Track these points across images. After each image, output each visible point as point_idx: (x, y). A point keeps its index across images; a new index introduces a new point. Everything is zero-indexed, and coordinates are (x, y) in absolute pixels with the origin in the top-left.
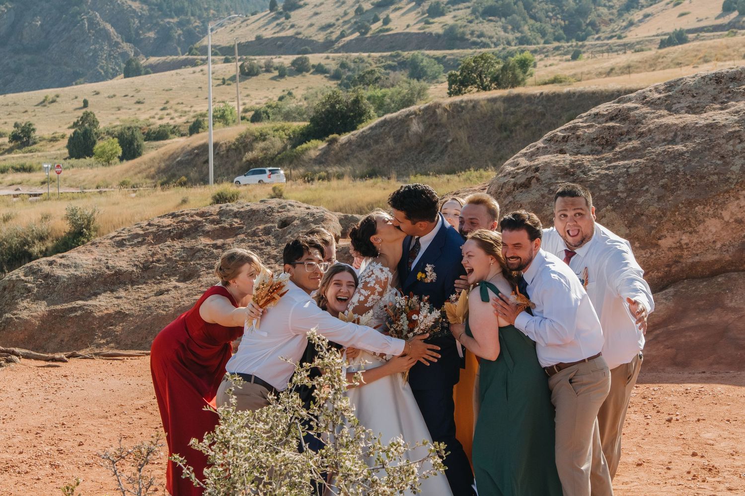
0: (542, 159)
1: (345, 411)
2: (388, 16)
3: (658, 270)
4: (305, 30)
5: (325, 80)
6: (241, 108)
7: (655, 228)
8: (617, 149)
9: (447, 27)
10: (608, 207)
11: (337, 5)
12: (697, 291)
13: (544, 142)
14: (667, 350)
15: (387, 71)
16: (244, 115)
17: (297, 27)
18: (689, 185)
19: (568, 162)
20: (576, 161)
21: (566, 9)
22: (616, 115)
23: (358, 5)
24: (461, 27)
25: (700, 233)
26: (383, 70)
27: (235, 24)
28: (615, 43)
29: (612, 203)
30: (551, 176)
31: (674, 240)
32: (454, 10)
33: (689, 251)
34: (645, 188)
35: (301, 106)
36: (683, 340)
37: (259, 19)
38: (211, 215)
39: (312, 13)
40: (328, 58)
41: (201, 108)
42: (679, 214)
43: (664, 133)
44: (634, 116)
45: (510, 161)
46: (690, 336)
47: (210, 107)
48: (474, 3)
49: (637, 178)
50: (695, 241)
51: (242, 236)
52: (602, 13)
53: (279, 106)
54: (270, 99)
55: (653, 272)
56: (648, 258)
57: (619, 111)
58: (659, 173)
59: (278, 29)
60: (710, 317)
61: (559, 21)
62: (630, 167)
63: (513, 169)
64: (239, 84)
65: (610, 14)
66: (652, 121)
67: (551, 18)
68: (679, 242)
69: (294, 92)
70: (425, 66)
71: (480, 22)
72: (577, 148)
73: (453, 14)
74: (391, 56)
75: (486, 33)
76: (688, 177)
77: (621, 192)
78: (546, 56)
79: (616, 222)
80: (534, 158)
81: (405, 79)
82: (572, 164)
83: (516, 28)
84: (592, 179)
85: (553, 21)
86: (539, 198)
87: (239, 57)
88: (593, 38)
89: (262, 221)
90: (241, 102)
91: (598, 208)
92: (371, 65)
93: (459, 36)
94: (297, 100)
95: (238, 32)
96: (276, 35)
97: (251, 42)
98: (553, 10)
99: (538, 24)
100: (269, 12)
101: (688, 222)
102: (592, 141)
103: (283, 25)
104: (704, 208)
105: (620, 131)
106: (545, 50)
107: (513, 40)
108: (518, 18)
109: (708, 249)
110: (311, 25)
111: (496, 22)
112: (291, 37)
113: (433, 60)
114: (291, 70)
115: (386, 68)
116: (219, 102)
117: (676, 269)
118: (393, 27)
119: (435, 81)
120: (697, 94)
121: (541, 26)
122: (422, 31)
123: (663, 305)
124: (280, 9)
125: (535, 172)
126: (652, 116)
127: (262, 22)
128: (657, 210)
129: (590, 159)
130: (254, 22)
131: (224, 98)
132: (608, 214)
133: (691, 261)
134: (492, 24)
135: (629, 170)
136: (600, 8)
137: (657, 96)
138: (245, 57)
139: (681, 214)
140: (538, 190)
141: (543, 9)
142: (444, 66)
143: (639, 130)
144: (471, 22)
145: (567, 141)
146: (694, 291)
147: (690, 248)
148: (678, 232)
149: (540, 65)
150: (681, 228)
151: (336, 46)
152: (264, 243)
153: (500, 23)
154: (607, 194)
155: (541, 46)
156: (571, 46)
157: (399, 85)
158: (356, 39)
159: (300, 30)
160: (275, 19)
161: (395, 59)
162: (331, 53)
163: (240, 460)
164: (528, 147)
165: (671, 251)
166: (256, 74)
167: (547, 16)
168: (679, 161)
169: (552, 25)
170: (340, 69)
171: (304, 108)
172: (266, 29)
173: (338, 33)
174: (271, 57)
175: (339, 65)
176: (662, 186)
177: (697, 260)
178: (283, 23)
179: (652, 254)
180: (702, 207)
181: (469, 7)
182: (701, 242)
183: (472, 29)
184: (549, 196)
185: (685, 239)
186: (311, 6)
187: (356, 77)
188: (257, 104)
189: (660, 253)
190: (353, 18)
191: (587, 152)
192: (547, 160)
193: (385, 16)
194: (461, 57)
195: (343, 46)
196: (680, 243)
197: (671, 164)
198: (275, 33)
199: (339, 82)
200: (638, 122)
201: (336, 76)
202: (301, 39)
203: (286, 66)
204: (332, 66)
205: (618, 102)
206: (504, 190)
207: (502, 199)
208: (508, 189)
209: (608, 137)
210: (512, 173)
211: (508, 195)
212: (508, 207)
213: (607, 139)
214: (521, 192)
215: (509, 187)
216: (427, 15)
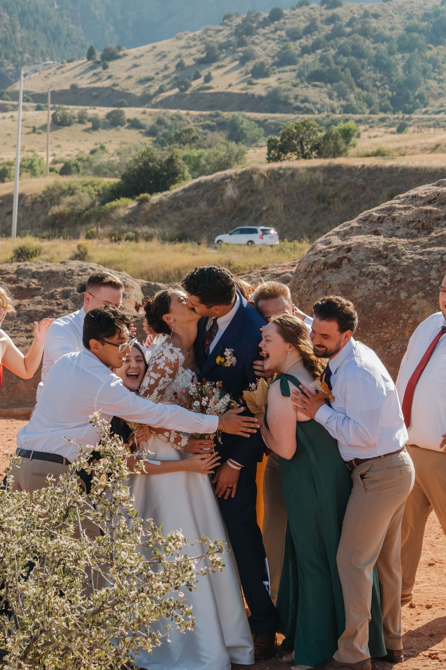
0: (355, 240)
1: (124, 501)
2: (210, 73)
4: (122, 82)
5: (140, 135)
6: (50, 159)
8: (433, 234)
9: (270, 90)
10: (419, 294)
11: (158, 58)
13: (358, 222)
15: (206, 131)
16: (52, 166)
17: (114, 78)
19: (382, 244)
20: (390, 244)
21: (394, 79)
22: (435, 199)
23: (179, 60)
24: (284, 91)
26: (201, 130)
27: (50, 71)
28: (443, 118)
29: (424, 290)
30: (362, 257)
32: (279, 72)
35: (113, 161)
37: (76, 67)
38: (8, 273)
39: (130, 65)
40: (144, 113)
41: (8, 156)
45: (322, 238)
47: (17, 155)
48: (301, 66)
51: (39, 298)
52: (432, 86)
53: (90, 160)
54: (82, 152)
57: (438, 195)
59: (94, 79)
61: (387, 91)
62: (444, 254)
63: (324, 247)
64: (50, 134)
65: (439, 87)
67: (378, 88)
69: (107, 146)
70: (245, 129)
71: (305, 87)
72: (392, 230)
73: (277, 76)
74: (210, 115)
75: (310, 98)
77: (434, 279)
78: (371, 127)
79: (427, 310)
80: (347, 237)
81: (224, 141)
82: (386, 247)
83: (342, 95)
84: (405, 264)
85: (380, 91)
86: (349, 280)
87: (51, 106)
88: (420, 112)
89: (60, 284)
90: (50, 153)
91: (409, 295)
92: (189, 123)
93: (282, 99)
94: (109, 154)
95: (53, 79)
96: (92, 85)
97: (66, 91)
98: (381, 79)
99: (365, 93)
100: (86, 60)
102: (408, 224)
103: (100, 75)
105: (437, 215)
106: (370, 121)
107: (338, 108)
108: (345, 85)
110: (130, 77)
111: (322, 87)
112: (108, 88)
113: (253, 123)
114: (105, 123)
115: (204, 127)
116: (28, 151)
118: (214, 85)
119: (254, 145)
121: (368, 95)
122: (244, 92)
124: (98, 58)
125: (347, 252)
127: (78, 71)
129: (404, 243)
130: (70, 70)
131: (33, 147)
132: (419, 301)
134: (317, 89)
136: (430, 81)
138: (57, 106)
140: (349, 271)
141: (371, 78)
142: (265, 130)
144: (295, 86)
145: (382, 222)
149: (364, 135)
151: (154, 101)
152: (61, 307)
153: (325, 89)
154: (420, 281)
155: (366, 116)
156: (398, 118)
157: (216, 147)
158: (176, 96)
159: (117, 82)
160: (92, 68)
161: (215, 119)
162: (148, 107)
163: (12, 544)
164: (341, 225)
166: (69, 125)
167: (375, 86)
169: (379, 95)
170: (156, 125)
171: (116, 163)
172: (82, 78)
173: (157, 87)
174: (84, 107)
175: (155, 121)
178: (100, 73)
181: (294, 71)
183: (296, 93)
184: (360, 278)
186: (130, 57)
187: (173, 135)
188: (67, 155)
190: (173, 73)
191: (402, 235)
192: (360, 241)
193: (207, 74)
194: (283, 122)
195: (161, 102)
198: (91, 83)
199: (155, 139)
201: (151, 133)
202: (118, 91)
203: (100, 118)
204: (149, 122)
205: (438, 185)
206: (313, 268)
207: (311, 278)
208: (318, 268)
209: (425, 221)
210: (323, 251)
211: (318, 274)
212: (317, 287)
213: (424, 223)
214: (332, 272)
215: (319, 266)
216: (250, 75)
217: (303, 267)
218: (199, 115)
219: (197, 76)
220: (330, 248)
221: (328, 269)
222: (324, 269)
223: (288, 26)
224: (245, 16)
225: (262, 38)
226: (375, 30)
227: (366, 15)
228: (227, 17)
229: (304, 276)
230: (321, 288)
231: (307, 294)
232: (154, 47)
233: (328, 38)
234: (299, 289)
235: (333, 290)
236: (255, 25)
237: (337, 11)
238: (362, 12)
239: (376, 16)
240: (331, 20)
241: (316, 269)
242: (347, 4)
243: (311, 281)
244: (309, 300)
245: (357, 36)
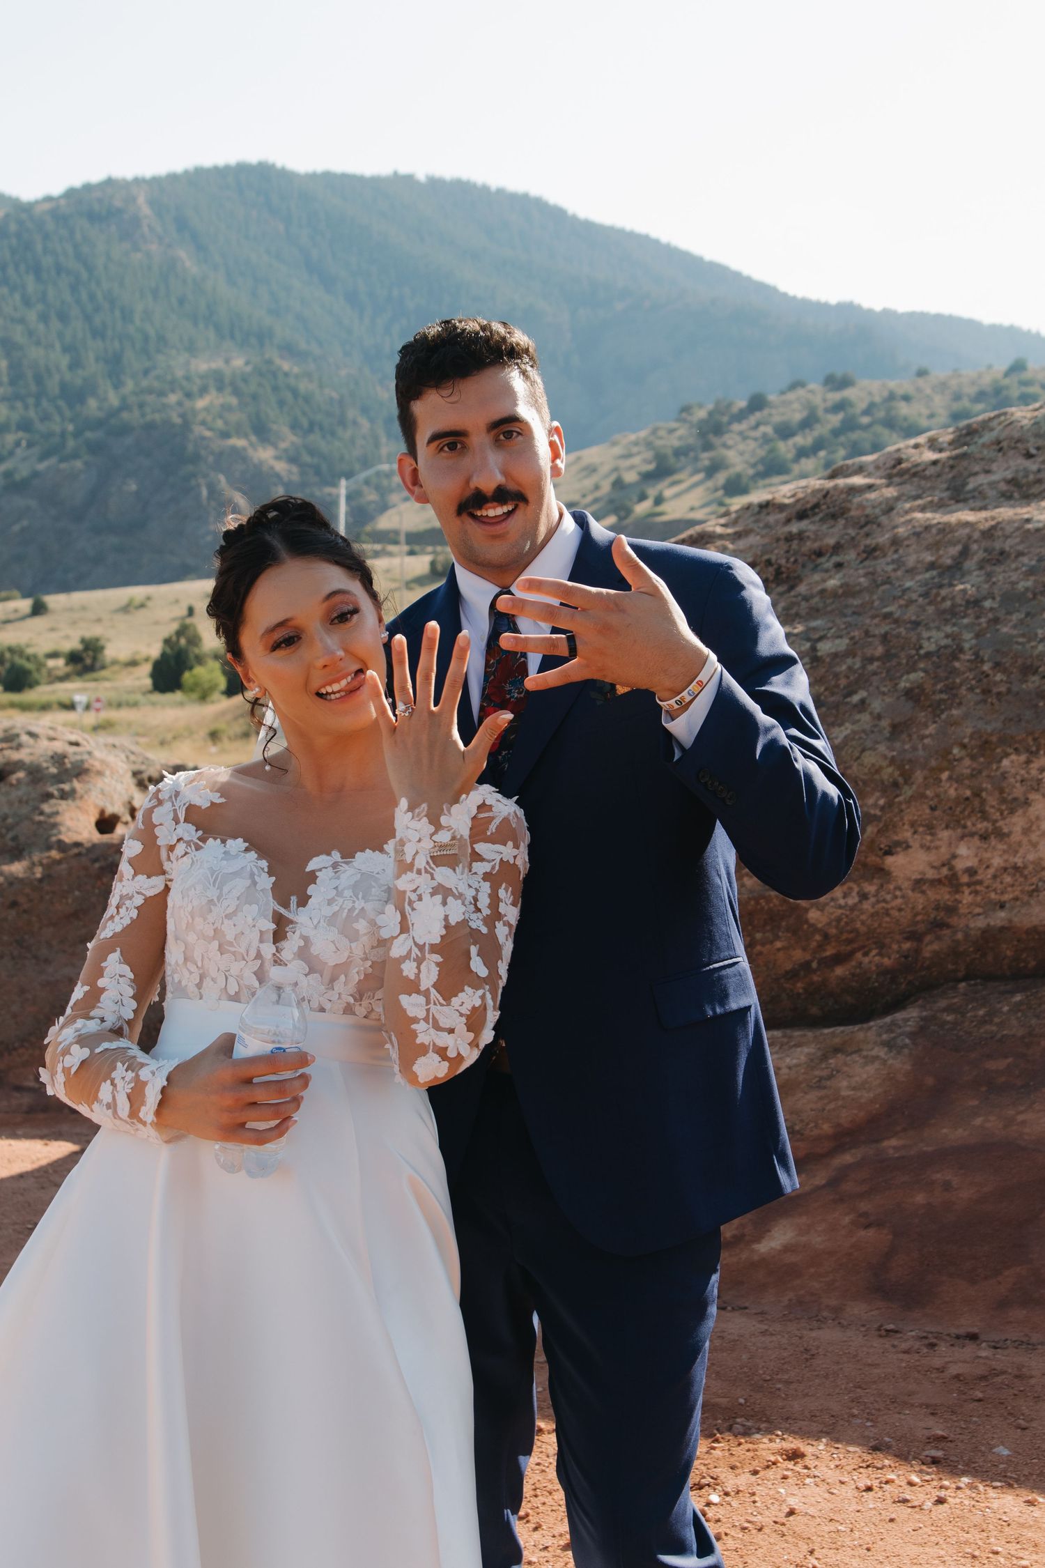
2: (661, 493)
3: (881, 946)
7: (875, 818)
8: (802, 588)
12: (991, 1022)
14: (862, 1233)
18: (986, 692)
22: (817, 506)
23: (616, 474)
25: (1015, 837)
31: (932, 857)
33: (976, 892)
34: (856, 698)
36: (920, 1198)
42: (950, 778)
43: (935, 546)
44: (861, 506)
46: (947, 1186)
49: (838, 669)
50: (997, 862)
55: (866, 954)
56: (853, 909)
57: (825, 496)
58: (903, 655)
60: (1020, 1118)
62: (821, 639)
66: (908, 517)
68: (947, 864)
76: (986, 667)
87: (428, 549)
101: (976, 802)
104: (1028, 762)
105: (816, 545)
109: (1037, 890)
117: (935, 947)
118: (669, 510)
120: (1038, 449)
123: (877, 1065)
126: (907, 506)
128: (884, 763)
133: (980, 923)
135: (820, 646)
137: (930, 456)
138: (440, 549)
139: (957, 780)
143: (868, 541)
146: (983, 1022)
147: (980, 882)
148: (945, 834)
150: (954, 822)
165: (923, 892)
168: (965, 621)
176: (908, 693)
177: (999, 923)
179: (864, 896)
180: (1023, 758)
182: (1016, 868)
185: (966, 854)
189: (888, 897)
190: (608, 494)
193: (657, 493)
196: (951, 868)
197: (938, 629)
200: (868, 523)
209: (783, 562)
213: (780, 567)
216: (720, 493)
219: (643, 497)
223: (777, 419)
224: (710, 406)
225: (738, 438)
226: (905, 419)
227: (892, 397)
228: (686, 409)
232: (579, 458)
233: (836, 433)
236: (725, 419)
237: (849, 393)
238: (886, 394)
239: (906, 398)
240: (840, 407)
242: (864, 383)
245: (879, 429)
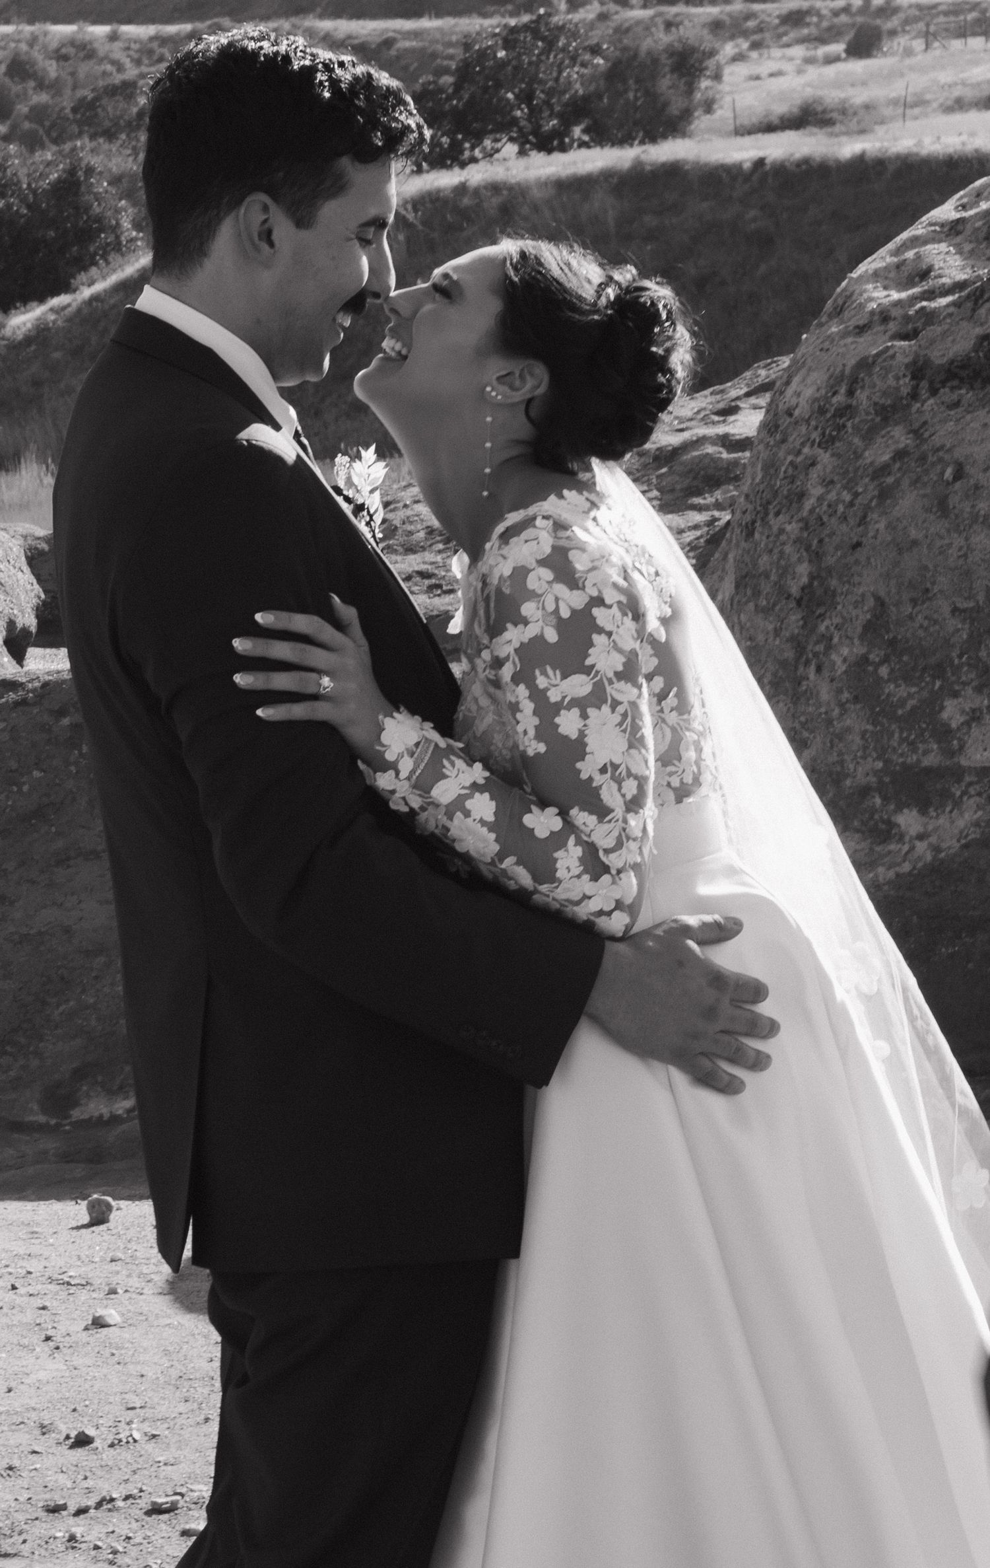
155: (737, 7)
187: (67, 107)
206: (862, 397)
207: (856, 440)
208: (885, 394)
210: (895, 313)
211: (885, 420)
212: (890, 480)
214: (956, 405)
215: (891, 382)
217: (809, 392)
218: (152, 39)
220: (930, 295)
221: (934, 392)
222: (914, 396)
229: (815, 435)
230: (915, 483)
231: (844, 518)
234: (802, 495)
235: (977, 487)
241: (875, 398)
243: (858, 456)
244: (858, 545)
